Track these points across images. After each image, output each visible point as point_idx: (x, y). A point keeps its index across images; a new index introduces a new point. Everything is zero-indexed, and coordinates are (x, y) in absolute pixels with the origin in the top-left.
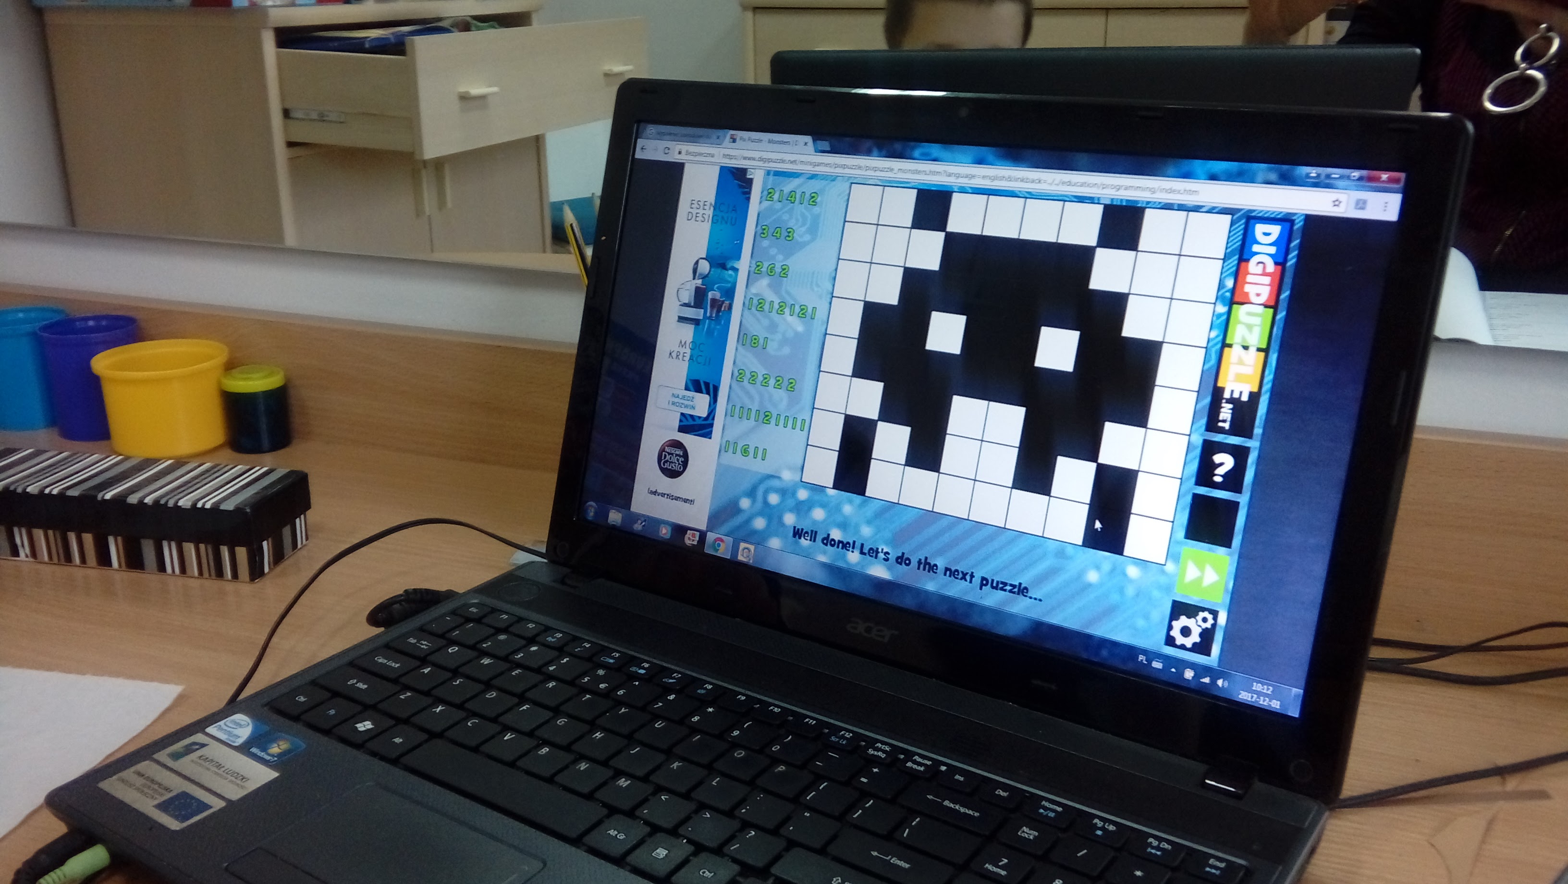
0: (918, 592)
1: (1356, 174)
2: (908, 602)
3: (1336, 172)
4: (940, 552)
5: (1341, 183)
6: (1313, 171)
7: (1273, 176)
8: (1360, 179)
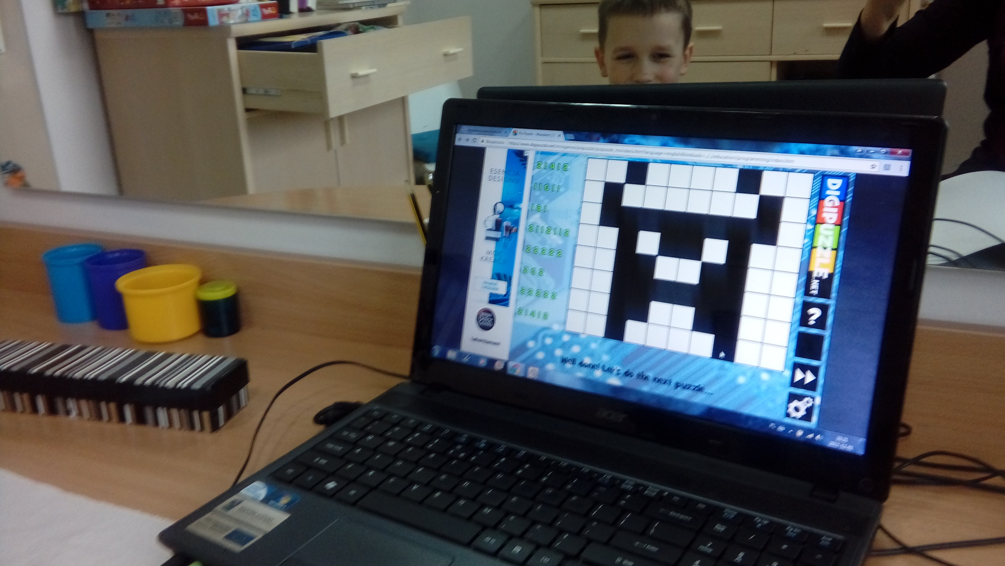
0: (638, 393)
1: (884, 150)
2: (632, 398)
3: (872, 149)
4: (650, 369)
5: (874, 155)
6: (859, 149)
7: (836, 152)
8: (886, 153)
